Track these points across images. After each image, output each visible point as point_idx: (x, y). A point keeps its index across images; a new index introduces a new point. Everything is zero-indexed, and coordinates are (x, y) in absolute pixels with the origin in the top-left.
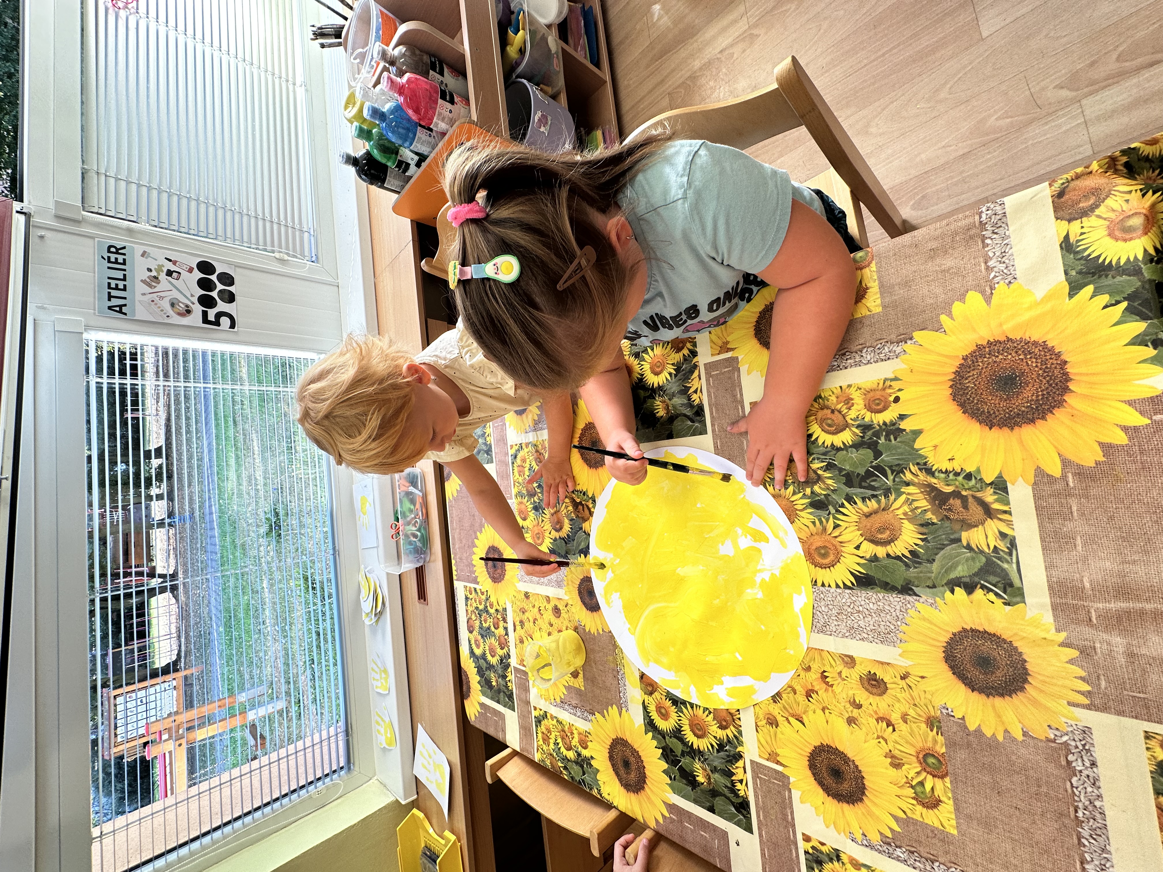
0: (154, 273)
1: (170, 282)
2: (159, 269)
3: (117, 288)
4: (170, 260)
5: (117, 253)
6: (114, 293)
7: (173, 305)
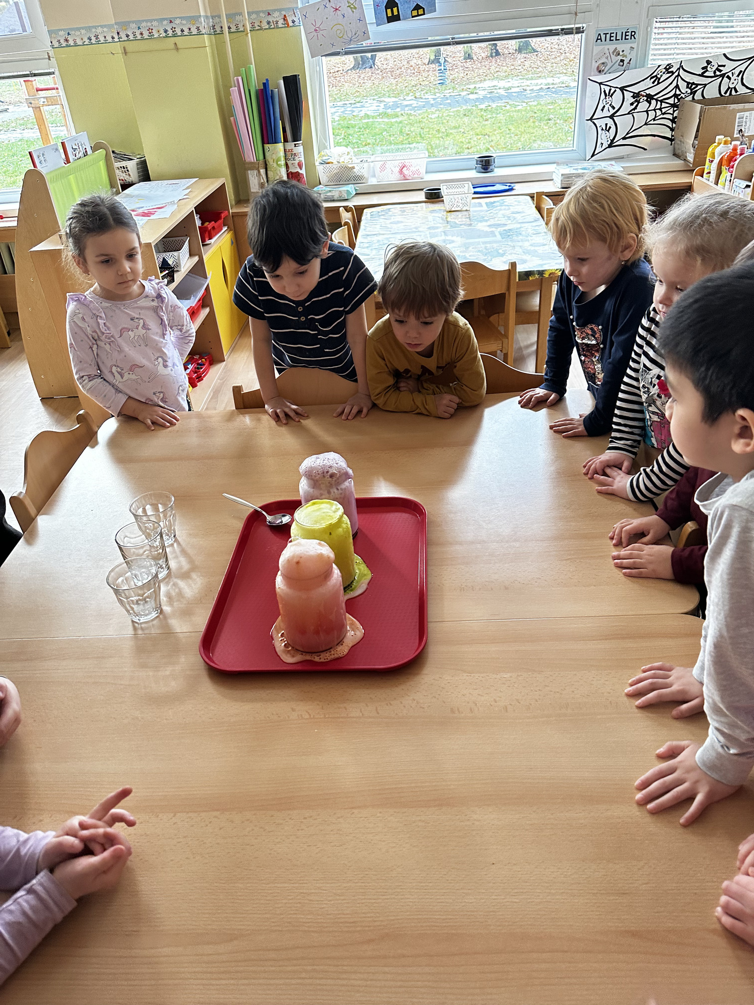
0: (621, 53)
1: (617, 61)
2: (624, 56)
3: (611, 37)
4: (630, 61)
5: (631, 35)
6: (608, 36)
7: (603, 63)
